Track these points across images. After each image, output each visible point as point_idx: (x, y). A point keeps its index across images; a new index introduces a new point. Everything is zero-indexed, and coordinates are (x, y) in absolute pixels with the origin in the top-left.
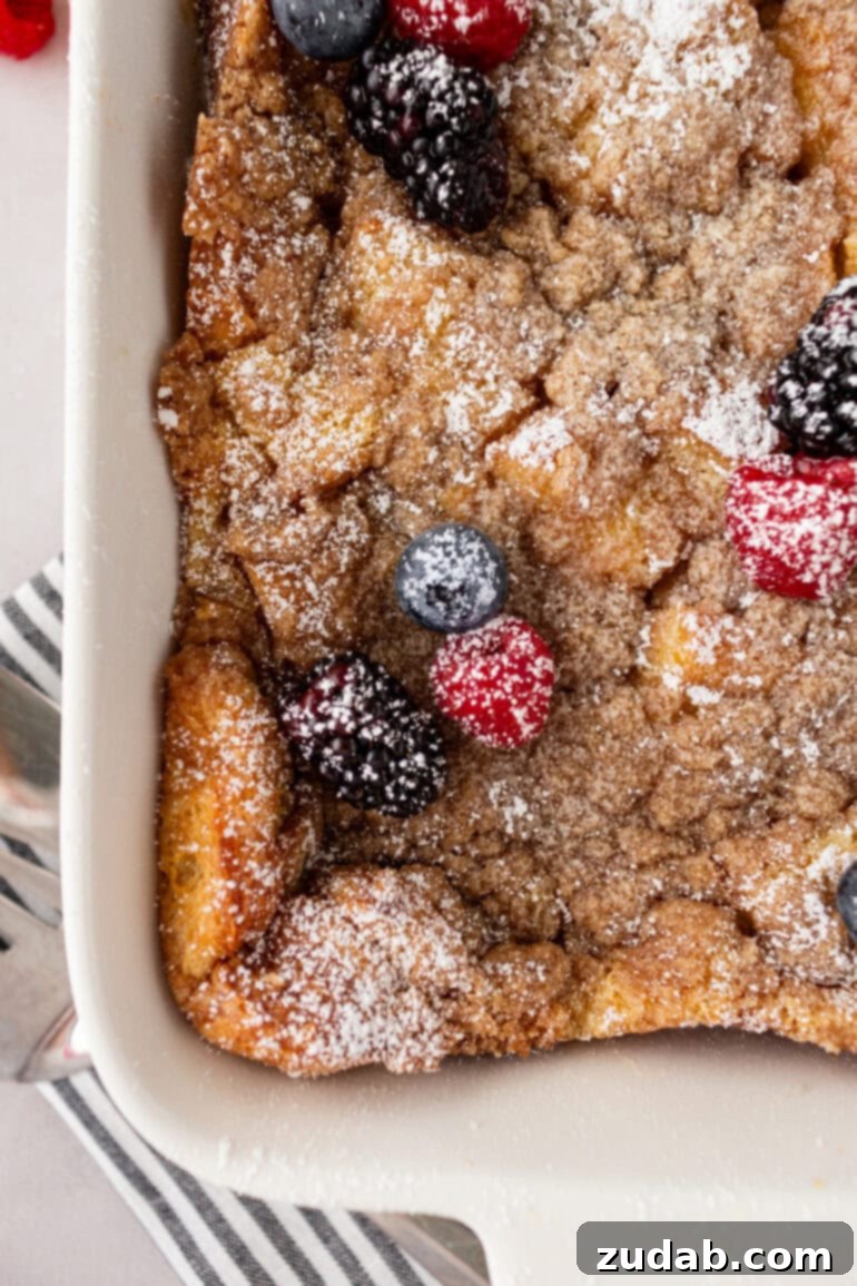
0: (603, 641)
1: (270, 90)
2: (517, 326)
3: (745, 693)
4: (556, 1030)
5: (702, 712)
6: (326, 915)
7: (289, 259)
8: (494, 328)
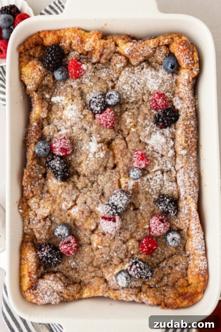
0: (85, 239)
1: (35, 162)
2: (72, 193)
3: (106, 246)
4: (78, 297)
5: (100, 249)
6: (43, 282)
7: (38, 184)
8: (69, 193)
